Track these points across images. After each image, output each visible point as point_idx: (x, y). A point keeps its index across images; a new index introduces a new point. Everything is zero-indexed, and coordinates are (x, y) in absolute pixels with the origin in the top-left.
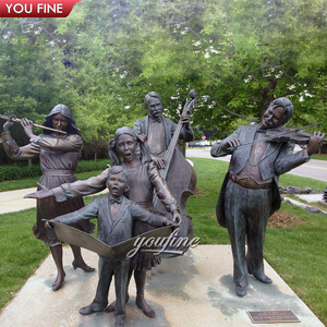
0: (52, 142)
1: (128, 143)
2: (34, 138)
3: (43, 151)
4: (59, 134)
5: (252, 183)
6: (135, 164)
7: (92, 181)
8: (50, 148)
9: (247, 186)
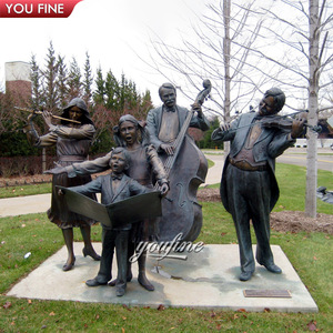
0: (68, 130)
1: (129, 128)
2: (53, 128)
3: (60, 139)
4: (75, 124)
5: (246, 165)
6: (136, 146)
7: (98, 161)
8: (66, 136)
9: (243, 168)
